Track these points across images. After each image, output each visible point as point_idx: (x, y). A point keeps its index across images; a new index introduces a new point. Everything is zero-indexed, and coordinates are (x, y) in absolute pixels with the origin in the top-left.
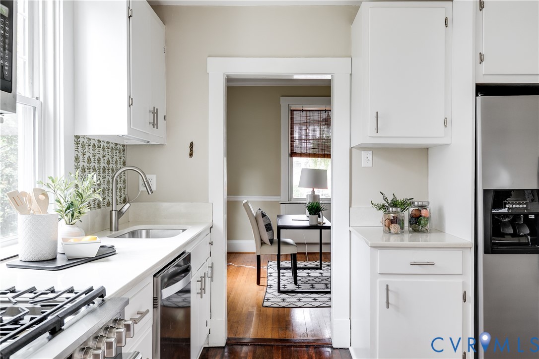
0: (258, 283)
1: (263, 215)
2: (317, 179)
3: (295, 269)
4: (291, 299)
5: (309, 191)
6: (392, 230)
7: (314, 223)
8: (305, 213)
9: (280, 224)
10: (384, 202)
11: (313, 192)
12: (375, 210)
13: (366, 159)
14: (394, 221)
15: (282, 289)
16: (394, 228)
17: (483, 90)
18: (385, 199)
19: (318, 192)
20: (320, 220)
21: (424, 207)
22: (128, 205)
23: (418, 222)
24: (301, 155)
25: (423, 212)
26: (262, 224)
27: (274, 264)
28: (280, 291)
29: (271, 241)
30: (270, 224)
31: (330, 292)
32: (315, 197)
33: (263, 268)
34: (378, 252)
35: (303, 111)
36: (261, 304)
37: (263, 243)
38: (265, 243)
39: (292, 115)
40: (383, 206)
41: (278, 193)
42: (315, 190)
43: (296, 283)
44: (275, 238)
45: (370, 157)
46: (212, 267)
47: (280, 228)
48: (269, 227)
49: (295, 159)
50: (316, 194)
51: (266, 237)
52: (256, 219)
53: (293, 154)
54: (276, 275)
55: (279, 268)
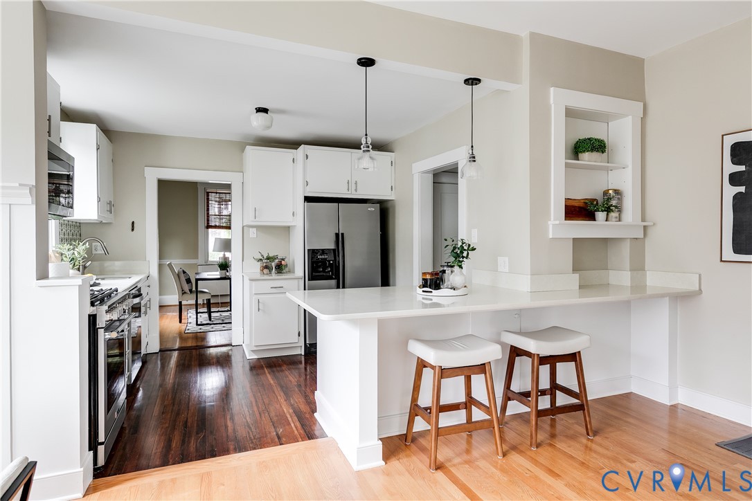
0: (180, 322)
1: (184, 272)
2: (226, 245)
3: (210, 313)
4: (204, 328)
5: (221, 254)
6: (265, 272)
7: (224, 276)
8: (218, 271)
9: (198, 277)
10: (261, 258)
11: (224, 255)
12: (256, 262)
13: (252, 233)
14: (266, 267)
15: (199, 323)
16: (266, 271)
17: (308, 199)
18: (262, 256)
19: (228, 255)
20: (228, 274)
21: (283, 260)
22: (90, 262)
23: (280, 268)
24: (215, 227)
25: (283, 262)
26: (183, 279)
27: (193, 311)
28: (197, 324)
29: (191, 291)
30: (189, 279)
31: (231, 323)
32: (225, 258)
33: (184, 314)
34: (254, 283)
35: (217, 193)
36: (183, 332)
37: (184, 293)
38: (185, 293)
39: (208, 196)
40: (261, 260)
41: (196, 257)
42: (226, 253)
43: (210, 320)
44: (194, 289)
45: (255, 232)
46: (149, 301)
47: (197, 280)
48: (188, 281)
49: (210, 230)
50: (226, 256)
51: (186, 288)
52: (178, 275)
53: (208, 227)
54: (195, 317)
55: (197, 313)
